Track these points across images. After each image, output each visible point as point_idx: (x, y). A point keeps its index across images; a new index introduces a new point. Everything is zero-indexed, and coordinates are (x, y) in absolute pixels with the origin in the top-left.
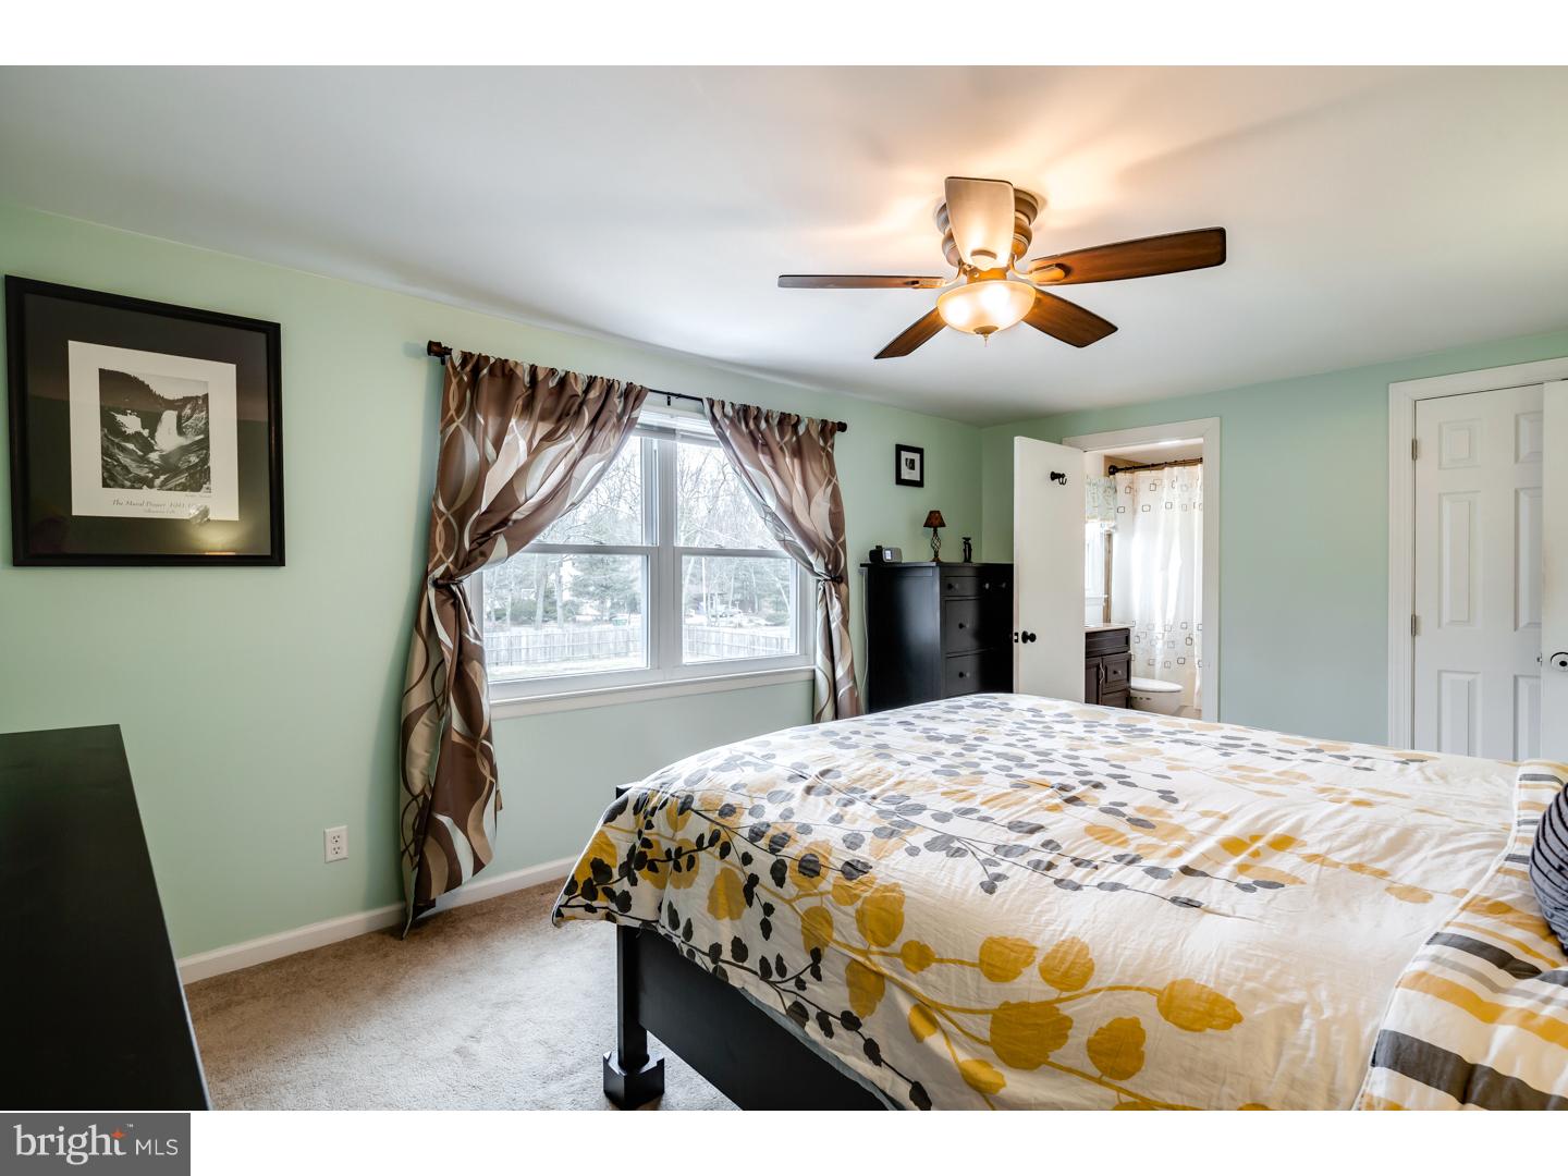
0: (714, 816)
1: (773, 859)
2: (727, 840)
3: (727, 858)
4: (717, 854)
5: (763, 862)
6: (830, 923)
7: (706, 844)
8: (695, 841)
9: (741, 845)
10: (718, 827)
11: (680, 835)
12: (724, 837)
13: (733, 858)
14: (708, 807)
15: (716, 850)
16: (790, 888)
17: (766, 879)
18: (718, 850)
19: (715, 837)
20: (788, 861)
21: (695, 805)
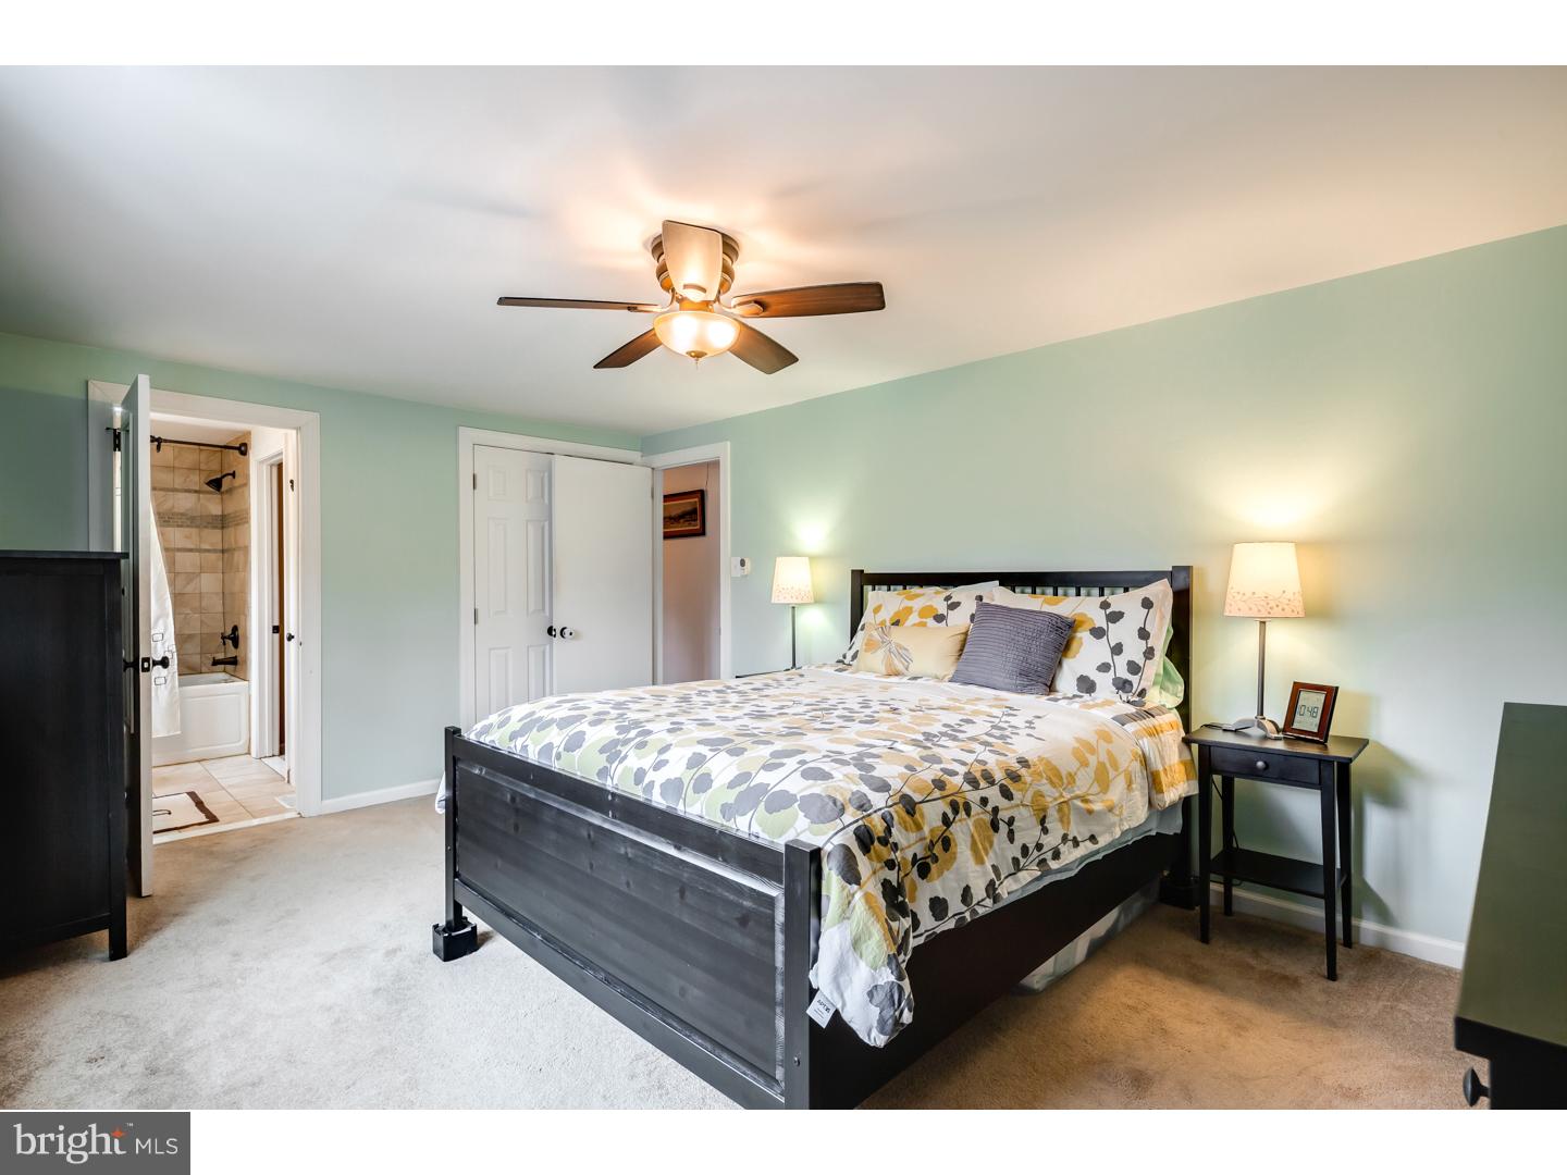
0: (937, 794)
1: (996, 788)
2: (963, 801)
3: (972, 813)
4: (965, 816)
5: (993, 794)
6: (1042, 796)
7: (951, 816)
8: (941, 823)
9: (974, 797)
10: (950, 798)
11: (926, 830)
12: (961, 801)
13: (975, 809)
14: (927, 793)
15: (962, 814)
16: (1017, 795)
17: (1002, 803)
18: (964, 813)
19: (955, 807)
20: (1003, 782)
21: (917, 798)
